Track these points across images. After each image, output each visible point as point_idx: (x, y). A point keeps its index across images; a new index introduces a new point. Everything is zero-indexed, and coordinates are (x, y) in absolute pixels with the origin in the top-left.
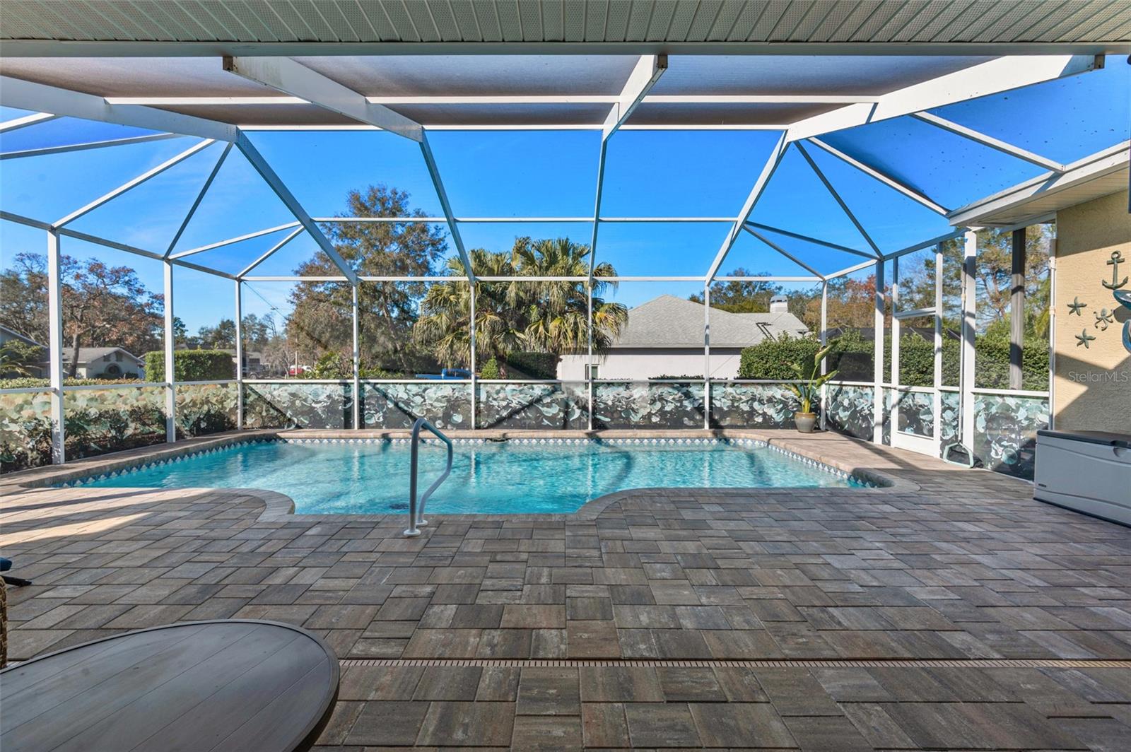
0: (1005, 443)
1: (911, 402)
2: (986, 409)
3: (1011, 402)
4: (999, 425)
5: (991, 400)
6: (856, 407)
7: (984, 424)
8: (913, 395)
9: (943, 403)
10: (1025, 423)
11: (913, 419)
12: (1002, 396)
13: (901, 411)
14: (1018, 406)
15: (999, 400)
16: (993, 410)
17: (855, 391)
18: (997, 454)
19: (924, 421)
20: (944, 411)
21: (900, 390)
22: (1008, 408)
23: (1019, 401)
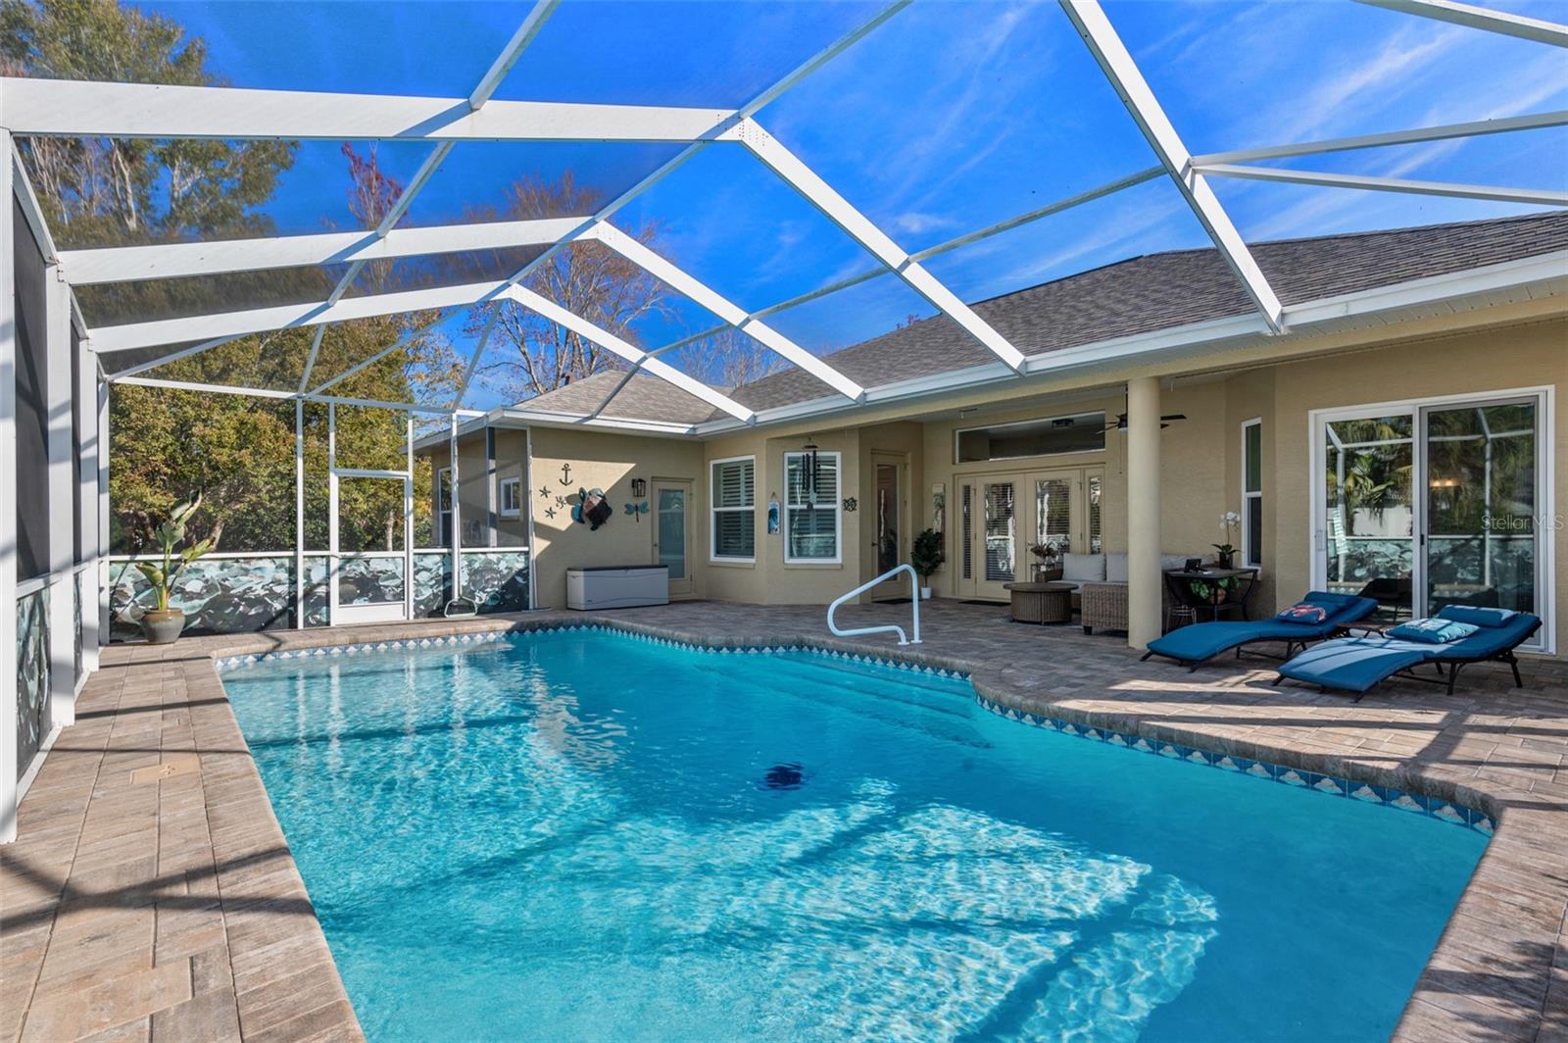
0: (489, 590)
1: (362, 569)
2: (470, 564)
3: (493, 557)
4: (483, 577)
5: (474, 557)
6: (226, 589)
7: (467, 578)
8: (368, 562)
9: (415, 565)
10: (505, 572)
11: (367, 588)
12: (484, 553)
13: (343, 581)
14: (499, 560)
15: (483, 557)
16: (476, 565)
17: (222, 568)
18: (481, 599)
19: (387, 587)
20: (416, 573)
21: (343, 558)
22: (490, 562)
23: (500, 556)
